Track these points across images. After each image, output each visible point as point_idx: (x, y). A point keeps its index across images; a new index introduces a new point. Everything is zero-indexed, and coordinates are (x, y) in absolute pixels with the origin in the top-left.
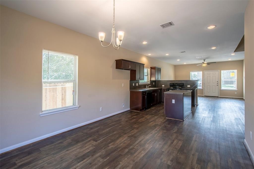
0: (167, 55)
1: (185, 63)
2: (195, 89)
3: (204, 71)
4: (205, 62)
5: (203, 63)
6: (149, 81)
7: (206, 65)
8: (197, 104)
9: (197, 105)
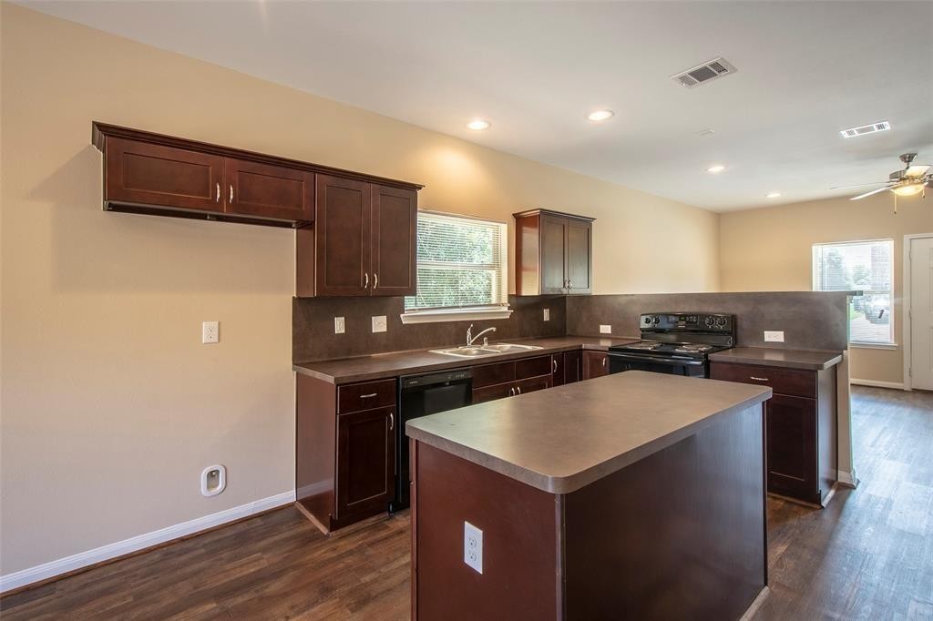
0: (599, 116)
1: (774, 196)
2: (821, 367)
3: (906, 238)
4: (909, 173)
5: (894, 176)
6: (505, 300)
7: (921, 187)
8: (843, 476)
9: (844, 489)
